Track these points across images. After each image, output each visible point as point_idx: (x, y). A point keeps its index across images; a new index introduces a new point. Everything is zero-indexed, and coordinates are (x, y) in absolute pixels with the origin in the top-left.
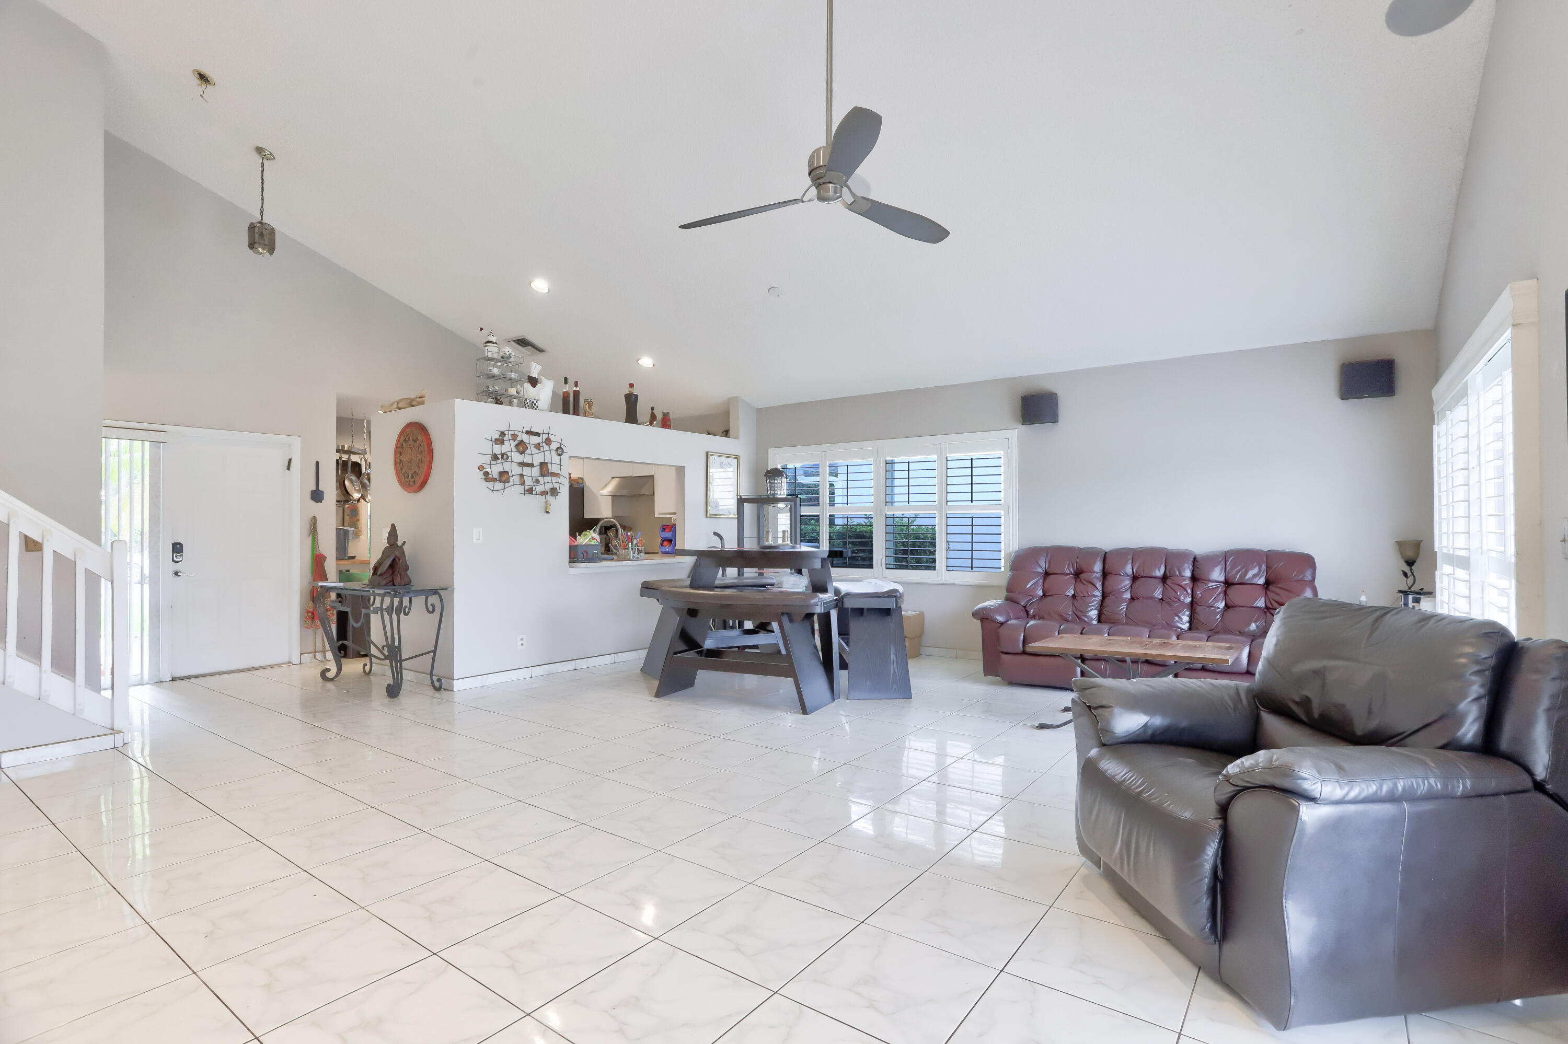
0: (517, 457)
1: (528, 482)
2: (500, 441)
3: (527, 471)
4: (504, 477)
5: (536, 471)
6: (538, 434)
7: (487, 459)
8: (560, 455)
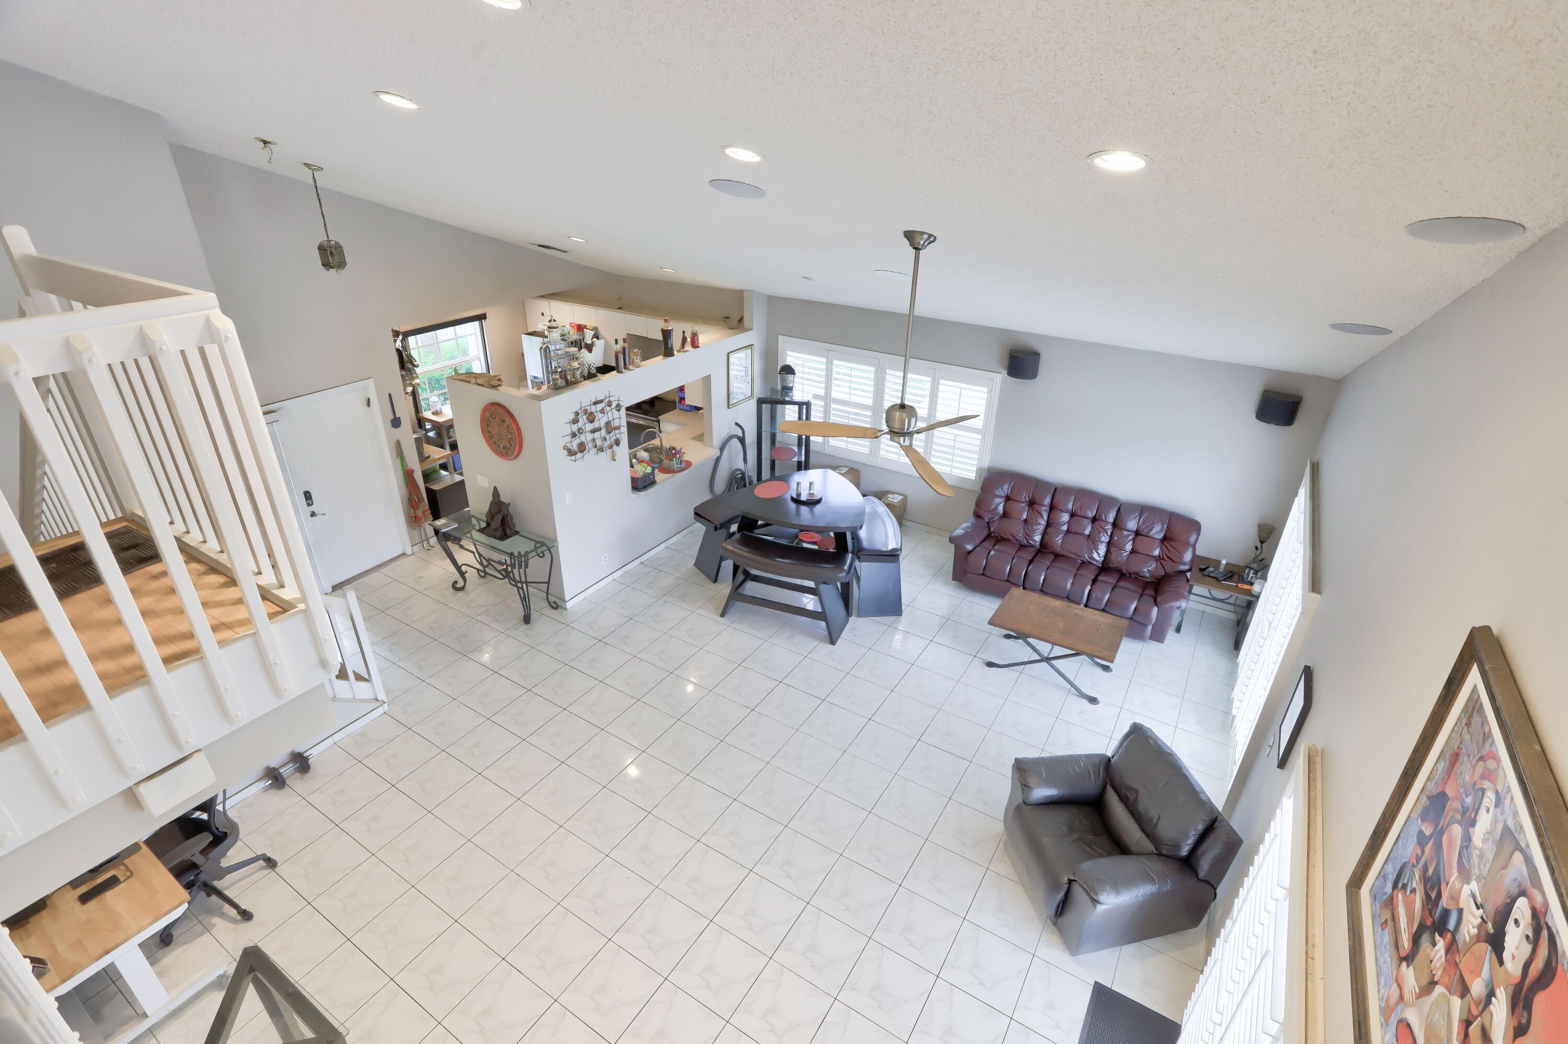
0: (590, 427)
1: (599, 443)
2: (575, 421)
3: (597, 435)
4: (582, 447)
5: (603, 432)
6: (601, 401)
7: (568, 439)
8: (619, 411)
